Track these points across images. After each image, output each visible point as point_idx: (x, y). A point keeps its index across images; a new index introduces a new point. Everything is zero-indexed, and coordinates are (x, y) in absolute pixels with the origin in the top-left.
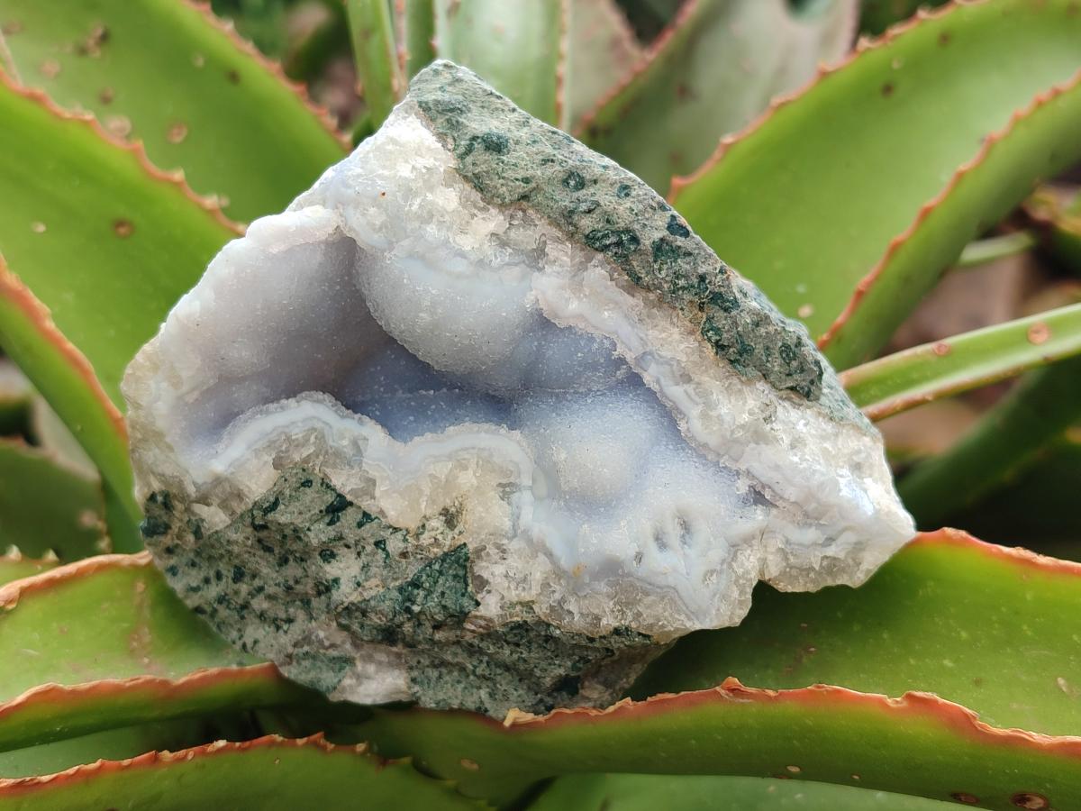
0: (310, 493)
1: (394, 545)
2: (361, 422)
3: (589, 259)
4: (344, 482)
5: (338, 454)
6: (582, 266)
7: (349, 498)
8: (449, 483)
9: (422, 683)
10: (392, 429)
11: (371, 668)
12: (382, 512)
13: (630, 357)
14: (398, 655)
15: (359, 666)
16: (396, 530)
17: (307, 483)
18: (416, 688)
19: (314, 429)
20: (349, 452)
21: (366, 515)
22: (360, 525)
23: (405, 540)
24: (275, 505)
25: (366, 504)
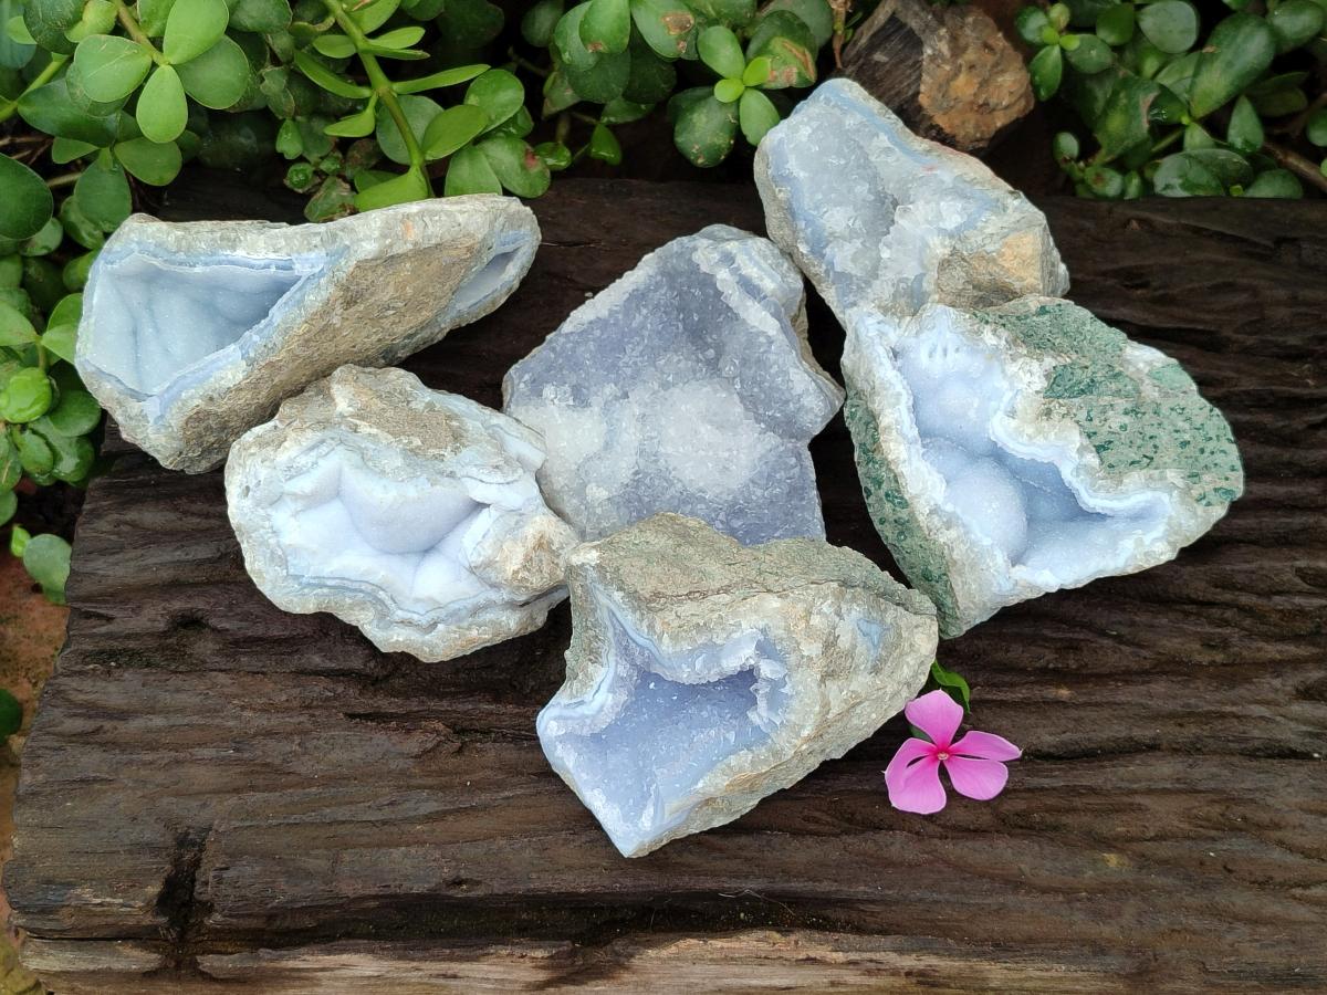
0: (1112, 460)
1: (1082, 415)
2: (1070, 483)
3: (911, 498)
4: (1092, 459)
5: (1088, 473)
6: (917, 496)
7: (1094, 449)
8: (1039, 431)
9: (1118, 346)
10: (1057, 473)
11: (1141, 365)
12: (1081, 434)
13: (919, 446)
14: (1121, 365)
15: (1146, 371)
16: (1078, 422)
17: (1111, 466)
18: (1122, 345)
19: (1094, 491)
20: (1082, 472)
21: (1089, 437)
22: (1095, 433)
23: (1075, 415)
24: (1132, 463)
25: (1086, 442)
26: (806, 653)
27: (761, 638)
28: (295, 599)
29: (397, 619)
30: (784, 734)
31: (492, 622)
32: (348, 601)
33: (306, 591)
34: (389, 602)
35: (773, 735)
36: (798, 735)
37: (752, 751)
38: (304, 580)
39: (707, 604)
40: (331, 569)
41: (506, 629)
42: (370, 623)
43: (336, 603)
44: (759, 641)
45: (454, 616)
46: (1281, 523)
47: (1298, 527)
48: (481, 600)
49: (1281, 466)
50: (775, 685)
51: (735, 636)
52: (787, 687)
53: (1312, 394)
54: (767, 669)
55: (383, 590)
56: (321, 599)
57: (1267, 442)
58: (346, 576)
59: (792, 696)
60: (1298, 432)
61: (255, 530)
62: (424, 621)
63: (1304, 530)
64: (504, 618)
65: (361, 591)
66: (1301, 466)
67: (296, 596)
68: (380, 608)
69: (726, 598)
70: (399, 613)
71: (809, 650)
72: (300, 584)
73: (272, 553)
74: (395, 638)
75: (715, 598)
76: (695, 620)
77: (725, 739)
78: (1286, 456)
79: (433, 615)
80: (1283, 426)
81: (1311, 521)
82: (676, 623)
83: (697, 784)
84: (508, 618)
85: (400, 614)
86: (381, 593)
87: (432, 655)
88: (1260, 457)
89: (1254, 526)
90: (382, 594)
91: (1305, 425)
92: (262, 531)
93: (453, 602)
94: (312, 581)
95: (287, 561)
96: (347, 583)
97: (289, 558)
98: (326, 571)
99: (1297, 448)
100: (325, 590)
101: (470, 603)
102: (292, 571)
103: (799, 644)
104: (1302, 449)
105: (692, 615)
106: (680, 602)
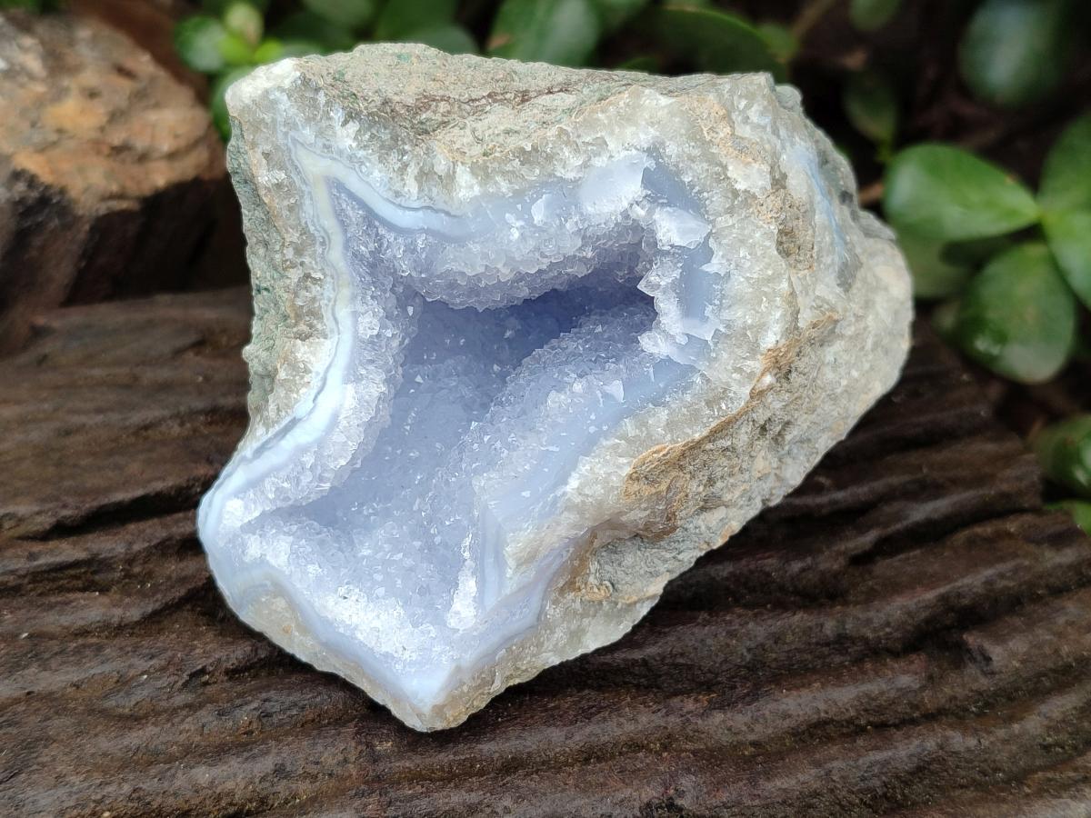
26: (741, 186)
27: (651, 164)
30: (725, 355)
35: (702, 366)
36: (754, 350)
37: (665, 404)
39: (532, 112)
44: (646, 170)
46: (872, 765)
47: (909, 766)
49: (826, 650)
50: (692, 259)
51: (599, 162)
52: (714, 260)
53: (835, 502)
54: (671, 229)
57: (781, 606)
59: (728, 275)
60: (836, 575)
63: (920, 771)
66: (865, 640)
69: (569, 99)
71: (747, 177)
75: (546, 100)
76: (513, 142)
77: (606, 396)
78: (830, 627)
80: (803, 570)
81: (931, 744)
82: (478, 150)
83: (566, 483)
88: (777, 639)
89: (816, 785)
91: (842, 561)
99: (846, 603)
103: (725, 168)
104: (856, 603)
105: (508, 132)
106: (479, 112)
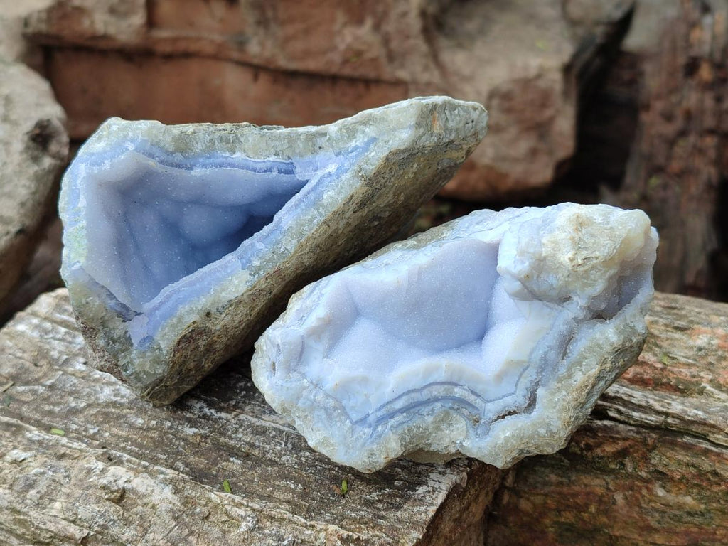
28: (374, 447)
29: (491, 415)
31: (590, 349)
32: (430, 419)
33: (380, 429)
34: (471, 398)
38: (371, 419)
40: (391, 386)
41: (608, 348)
42: (467, 437)
43: (419, 428)
45: (546, 367)
48: (561, 327)
55: (456, 385)
56: (400, 431)
58: (411, 388)
61: (298, 398)
62: (520, 399)
64: (598, 335)
65: (437, 399)
67: (372, 442)
68: (465, 412)
70: (490, 406)
72: (370, 426)
73: (326, 409)
74: (502, 436)
79: (525, 382)
84: (603, 333)
85: (491, 409)
86: (456, 390)
87: (552, 435)
90: (458, 392)
92: (305, 393)
93: (533, 350)
94: (379, 414)
95: (344, 408)
96: (417, 397)
97: (344, 403)
98: (388, 391)
100: (399, 418)
101: (552, 339)
102: (355, 417)
